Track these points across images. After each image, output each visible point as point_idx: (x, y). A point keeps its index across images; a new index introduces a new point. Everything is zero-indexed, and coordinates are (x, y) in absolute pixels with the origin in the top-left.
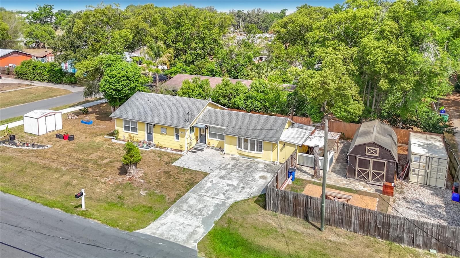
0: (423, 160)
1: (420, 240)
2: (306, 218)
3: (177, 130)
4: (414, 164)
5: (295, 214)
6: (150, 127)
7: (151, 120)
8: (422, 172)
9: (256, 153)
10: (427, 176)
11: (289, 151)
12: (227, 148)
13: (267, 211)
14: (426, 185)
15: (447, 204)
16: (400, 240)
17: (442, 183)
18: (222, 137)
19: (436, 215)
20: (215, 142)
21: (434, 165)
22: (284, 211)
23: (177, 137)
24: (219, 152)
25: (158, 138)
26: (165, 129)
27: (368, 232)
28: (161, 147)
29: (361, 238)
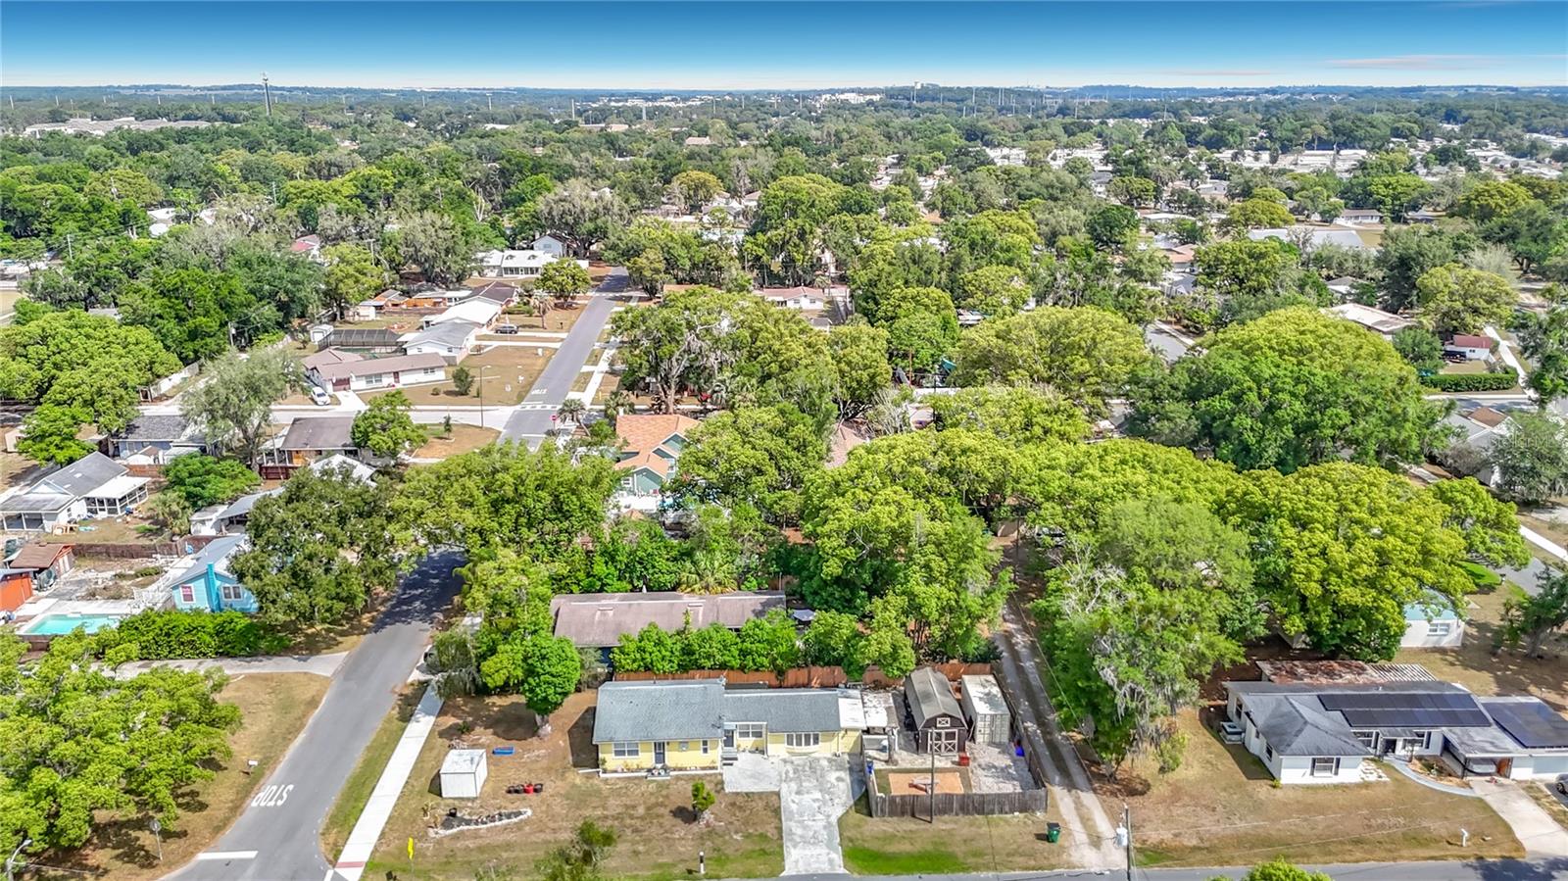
0: (988, 718)
1: (1007, 809)
2: (913, 816)
3: (705, 743)
4: (980, 725)
5: (903, 814)
6: (660, 748)
7: (661, 737)
8: (988, 731)
9: (812, 748)
10: (992, 734)
11: (853, 736)
12: (772, 749)
13: (875, 819)
14: (992, 743)
15: (1014, 762)
16: (992, 812)
17: (1005, 738)
18: (758, 735)
19: (1010, 778)
20: (749, 742)
21: (998, 722)
22: (892, 814)
23: (705, 750)
24: (758, 756)
25: (673, 758)
26: (684, 744)
27: (967, 813)
28: (681, 769)
29: (963, 819)
